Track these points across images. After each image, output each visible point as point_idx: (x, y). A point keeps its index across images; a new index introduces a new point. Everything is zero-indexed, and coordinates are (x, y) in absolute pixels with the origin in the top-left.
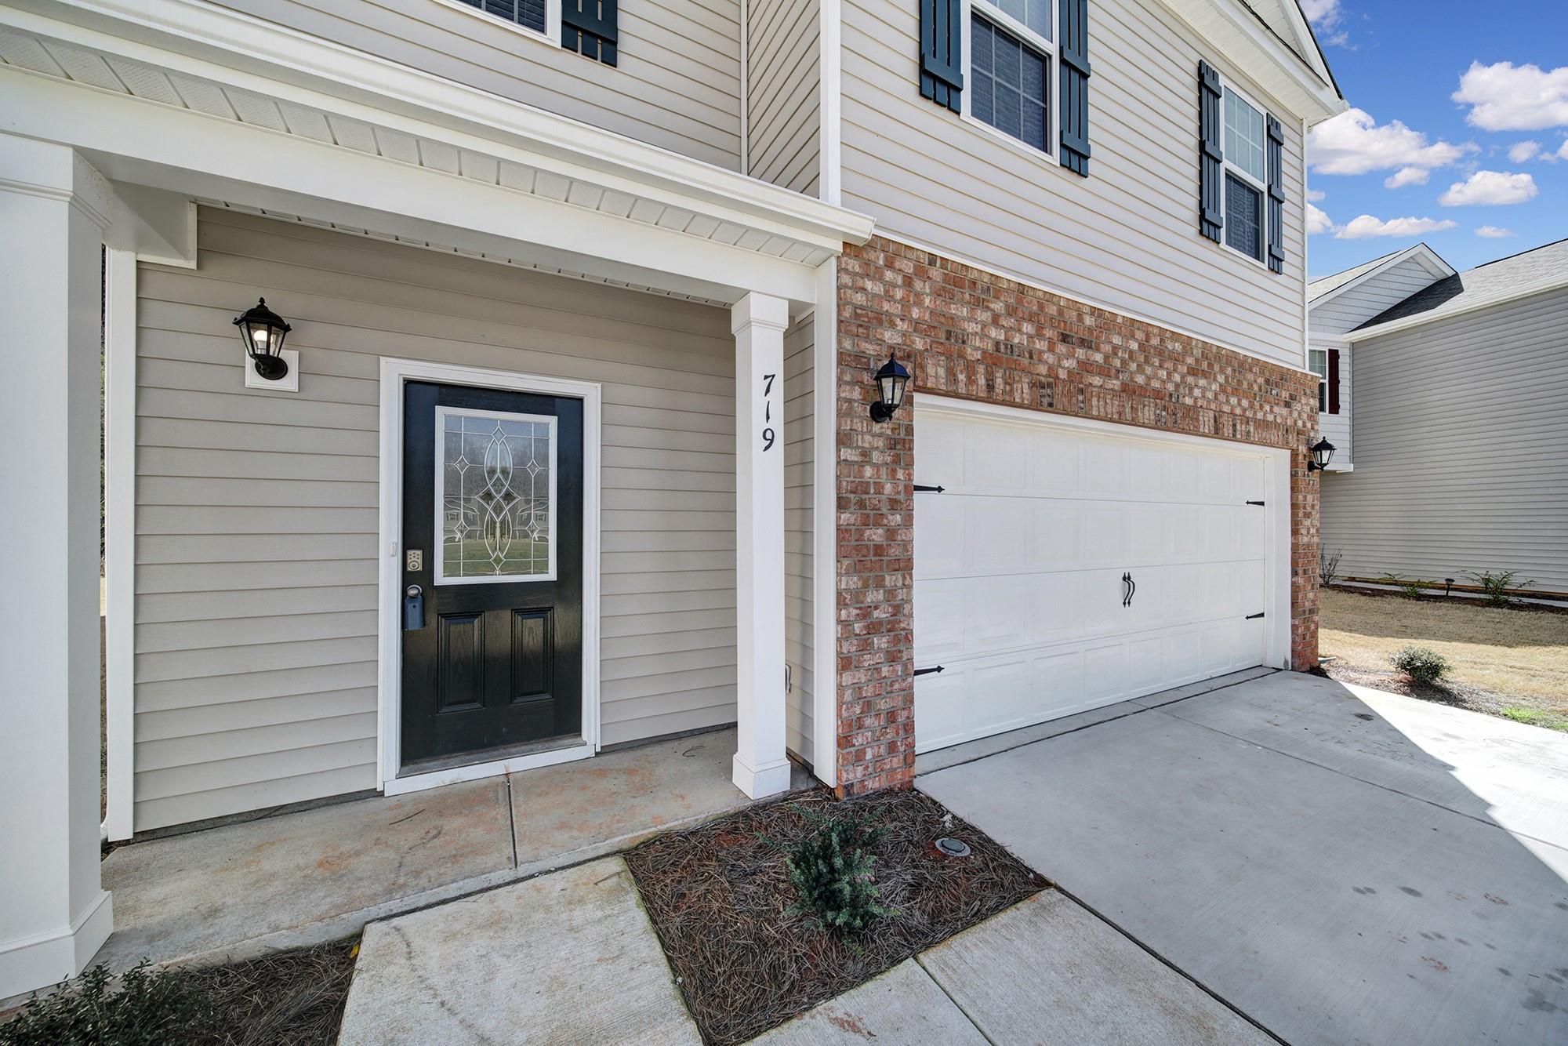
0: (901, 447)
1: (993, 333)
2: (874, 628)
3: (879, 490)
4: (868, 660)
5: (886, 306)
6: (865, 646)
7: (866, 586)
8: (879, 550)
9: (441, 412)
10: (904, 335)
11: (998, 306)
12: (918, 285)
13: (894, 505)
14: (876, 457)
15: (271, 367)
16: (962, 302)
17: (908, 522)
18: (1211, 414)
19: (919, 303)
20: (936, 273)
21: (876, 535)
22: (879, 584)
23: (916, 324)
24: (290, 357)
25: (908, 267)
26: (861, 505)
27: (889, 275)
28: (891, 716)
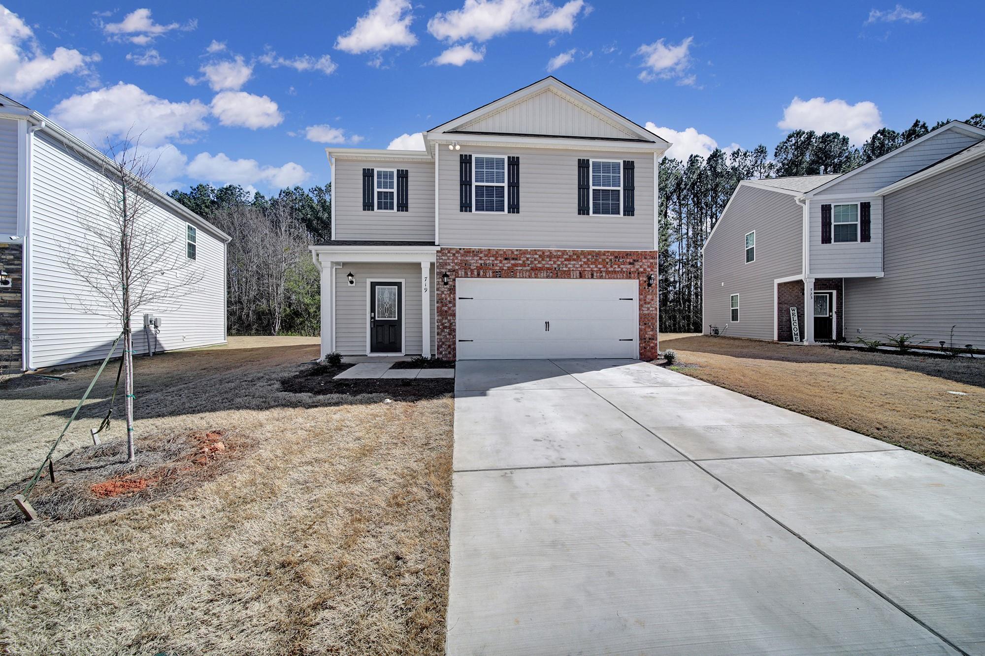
0: (453, 290)
1: (480, 262)
2: (445, 327)
3: (446, 299)
4: (443, 334)
5: (448, 261)
6: (443, 331)
7: (443, 319)
8: (446, 311)
9: (377, 287)
10: (453, 266)
11: (481, 255)
12: (457, 255)
13: (450, 302)
14: (445, 292)
15: (352, 282)
16: (470, 256)
17: (454, 305)
18: (578, 272)
19: (457, 259)
20: (462, 251)
21: (446, 308)
22: (446, 318)
23: (456, 264)
24: (354, 280)
25: (454, 252)
26: (442, 302)
27: (449, 255)
28: (449, 346)
